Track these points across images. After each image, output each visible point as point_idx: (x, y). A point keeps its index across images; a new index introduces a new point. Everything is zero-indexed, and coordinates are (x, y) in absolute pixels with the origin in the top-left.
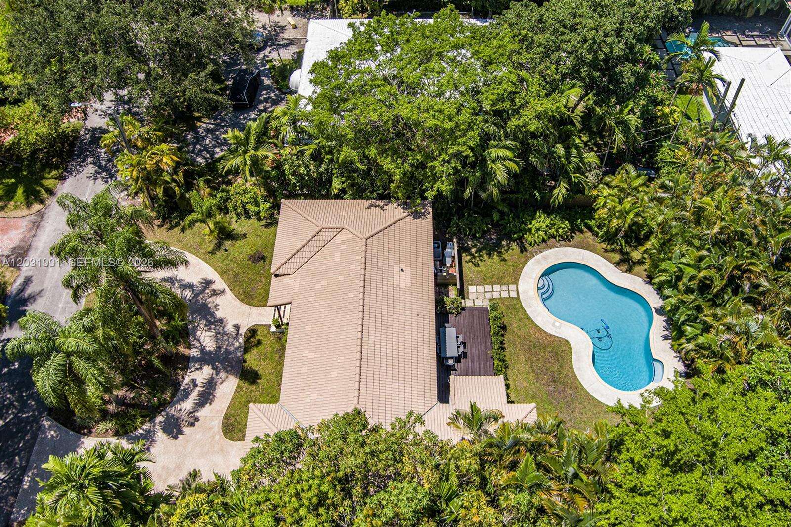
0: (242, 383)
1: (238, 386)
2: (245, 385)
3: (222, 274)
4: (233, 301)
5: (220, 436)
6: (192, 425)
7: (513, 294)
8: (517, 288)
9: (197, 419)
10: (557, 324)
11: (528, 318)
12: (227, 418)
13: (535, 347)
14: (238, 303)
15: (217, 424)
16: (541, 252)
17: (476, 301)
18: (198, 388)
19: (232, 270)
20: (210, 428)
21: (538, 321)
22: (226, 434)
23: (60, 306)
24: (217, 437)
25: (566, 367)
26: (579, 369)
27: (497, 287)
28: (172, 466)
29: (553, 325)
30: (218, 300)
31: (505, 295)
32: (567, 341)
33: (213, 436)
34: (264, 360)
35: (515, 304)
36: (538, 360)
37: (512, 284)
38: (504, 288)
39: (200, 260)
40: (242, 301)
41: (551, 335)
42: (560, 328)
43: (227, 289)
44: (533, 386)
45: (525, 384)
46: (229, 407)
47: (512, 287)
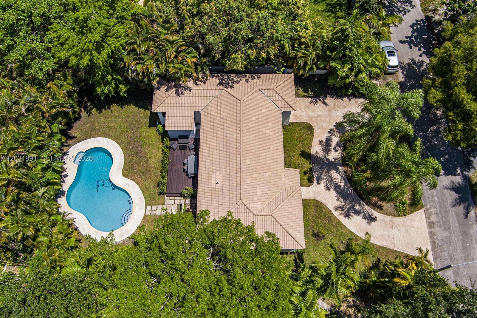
0: (309, 151)
1: (310, 150)
2: (306, 150)
3: (339, 223)
4: (327, 203)
5: (314, 125)
6: (331, 130)
7: (149, 208)
8: (145, 212)
9: (329, 132)
10: (126, 186)
11: (143, 191)
12: (313, 134)
13: (143, 172)
14: (324, 202)
15: (317, 131)
16: (123, 241)
17: (173, 203)
18: (332, 148)
19: (334, 227)
20: (319, 128)
21: (137, 188)
22: (311, 126)
23: (436, 199)
24: (315, 124)
25: (129, 160)
26: (121, 159)
27: (158, 213)
28: (333, 111)
29: (129, 186)
30: (338, 204)
31: (154, 207)
32: (123, 176)
33: (317, 124)
34: (299, 164)
35: (149, 201)
36: (143, 165)
37: (148, 215)
38: (153, 212)
39: (358, 235)
40: (321, 203)
41: (132, 180)
42: (126, 184)
43: (333, 211)
44: (149, 150)
45: (153, 151)
46: (313, 139)
47: (148, 213)
